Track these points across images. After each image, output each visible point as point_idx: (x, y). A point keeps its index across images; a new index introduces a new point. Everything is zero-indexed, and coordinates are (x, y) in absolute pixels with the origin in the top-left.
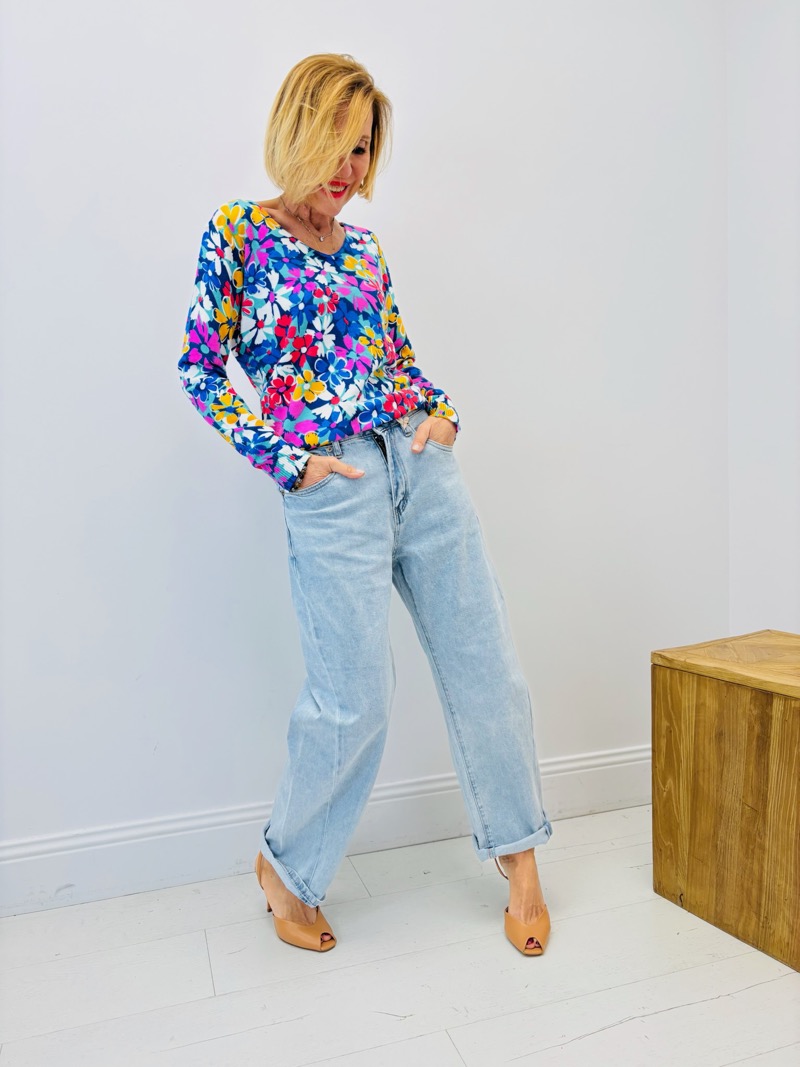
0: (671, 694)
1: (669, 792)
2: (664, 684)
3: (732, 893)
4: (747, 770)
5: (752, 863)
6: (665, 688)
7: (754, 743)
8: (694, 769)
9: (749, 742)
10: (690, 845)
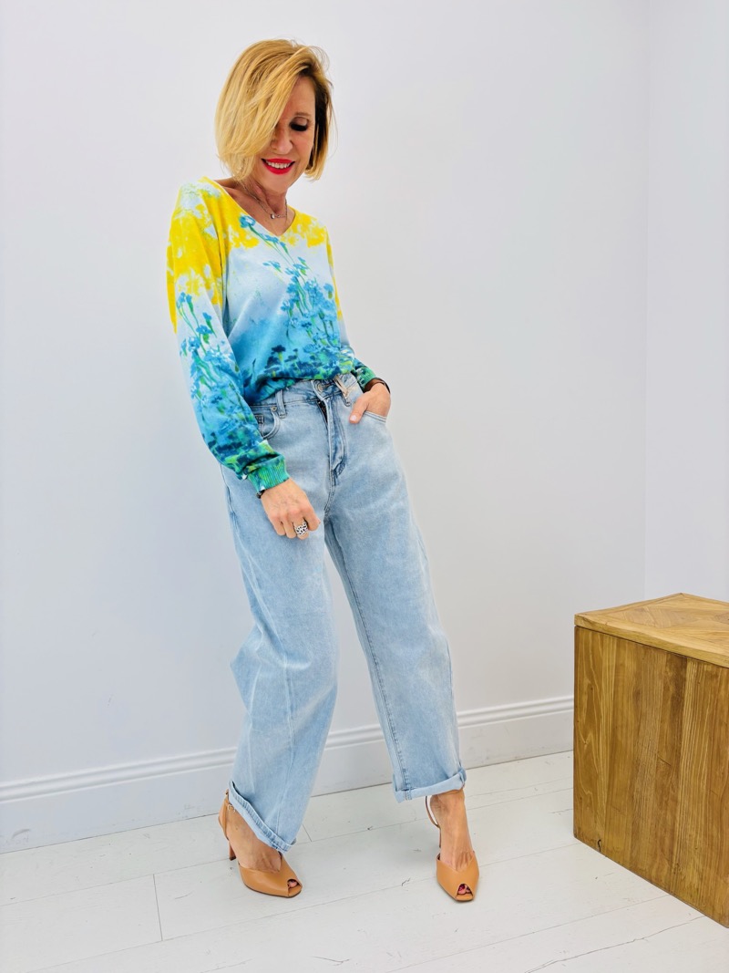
0: (593, 654)
1: (590, 745)
2: (587, 644)
3: (646, 841)
4: (661, 728)
5: (666, 814)
6: (587, 649)
7: (669, 702)
8: (613, 725)
9: (665, 701)
10: (608, 795)
